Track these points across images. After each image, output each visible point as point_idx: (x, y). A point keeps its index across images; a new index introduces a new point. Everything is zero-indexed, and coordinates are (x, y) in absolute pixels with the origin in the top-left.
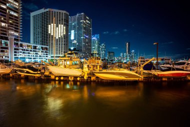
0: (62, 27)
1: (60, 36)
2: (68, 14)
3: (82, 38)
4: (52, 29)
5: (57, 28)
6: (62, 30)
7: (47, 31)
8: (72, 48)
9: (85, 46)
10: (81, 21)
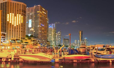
0: (20, 16)
1: (17, 24)
2: (26, 5)
3: (38, 26)
4: (11, 18)
5: (15, 17)
6: (20, 19)
7: (6, 19)
8: (29, 35)
9: (41, 33)
10: (38, 12)
